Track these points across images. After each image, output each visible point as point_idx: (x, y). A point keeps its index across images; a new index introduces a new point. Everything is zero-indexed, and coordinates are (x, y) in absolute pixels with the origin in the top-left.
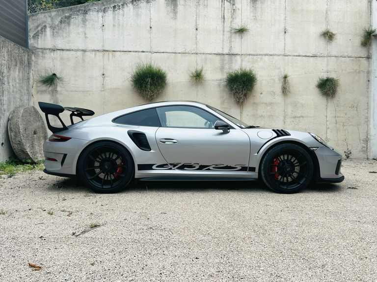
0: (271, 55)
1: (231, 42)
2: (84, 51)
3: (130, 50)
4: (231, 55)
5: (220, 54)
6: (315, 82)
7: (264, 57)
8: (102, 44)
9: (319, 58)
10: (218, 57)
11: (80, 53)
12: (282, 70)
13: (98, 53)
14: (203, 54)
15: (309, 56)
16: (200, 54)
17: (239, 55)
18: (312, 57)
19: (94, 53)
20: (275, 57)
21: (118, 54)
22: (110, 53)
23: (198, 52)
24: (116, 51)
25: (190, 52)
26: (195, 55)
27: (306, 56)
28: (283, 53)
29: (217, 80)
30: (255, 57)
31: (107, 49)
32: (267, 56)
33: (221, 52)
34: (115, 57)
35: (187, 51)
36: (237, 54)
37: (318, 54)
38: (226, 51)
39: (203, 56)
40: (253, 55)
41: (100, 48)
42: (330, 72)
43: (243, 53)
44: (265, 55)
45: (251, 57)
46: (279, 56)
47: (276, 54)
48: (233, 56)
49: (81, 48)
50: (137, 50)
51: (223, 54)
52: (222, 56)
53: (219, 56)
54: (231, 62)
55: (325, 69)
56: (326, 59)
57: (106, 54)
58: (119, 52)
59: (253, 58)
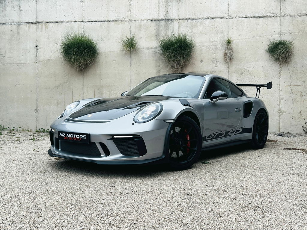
0: (213, 18)
1: (167, 6)
2: (19, 24)
3: (62, 21)
4: (168, 20)
5: (155, 20)
6: (265, 46)
7: (204, 20)
8: (35, 16)
9: (270, 19)
10: (154, 24)
11: (15, 27)
12: (225, 34)
13: (31, 25)
14: (137, 20)
15: (257, 17)
16: (134, 21)
17: (177, 19)
18: (261, 17)
19: (28, 25)
20: (218, 20)
21: (50, 25)
22: (43, 24)
23: (132, 18)
24: (49, 22)
25: (123, 19)
26: (129, 22)
27: (254, 17)
28: (226, 15)
29: (152, 48)
30: (194, 22)
31: (40, 21)
32: (208, 20)
33: (156, 18)
34: (48, 28)
35: (120, 19)
36: (174, 20)
37: (270, 14)
38: (162, 17)
39: (137, 23)
40: (192, 19)
41: (34, 20)
42: (284, 34)
43: (181, 17)
44: (206, 19)
45: (189, 21)
46: (222, 18)
47: (219, 16)
48: (170, 22)
49: (16, 21)
50: (69, 20)
51: (159, 20)
52: (158, 22)
53: (154, 22)
54: (167, 28)
55: (278, 31)
56: (279, 19)
57: (40, 25)
58: (52, 23)
59: (192, 23)
